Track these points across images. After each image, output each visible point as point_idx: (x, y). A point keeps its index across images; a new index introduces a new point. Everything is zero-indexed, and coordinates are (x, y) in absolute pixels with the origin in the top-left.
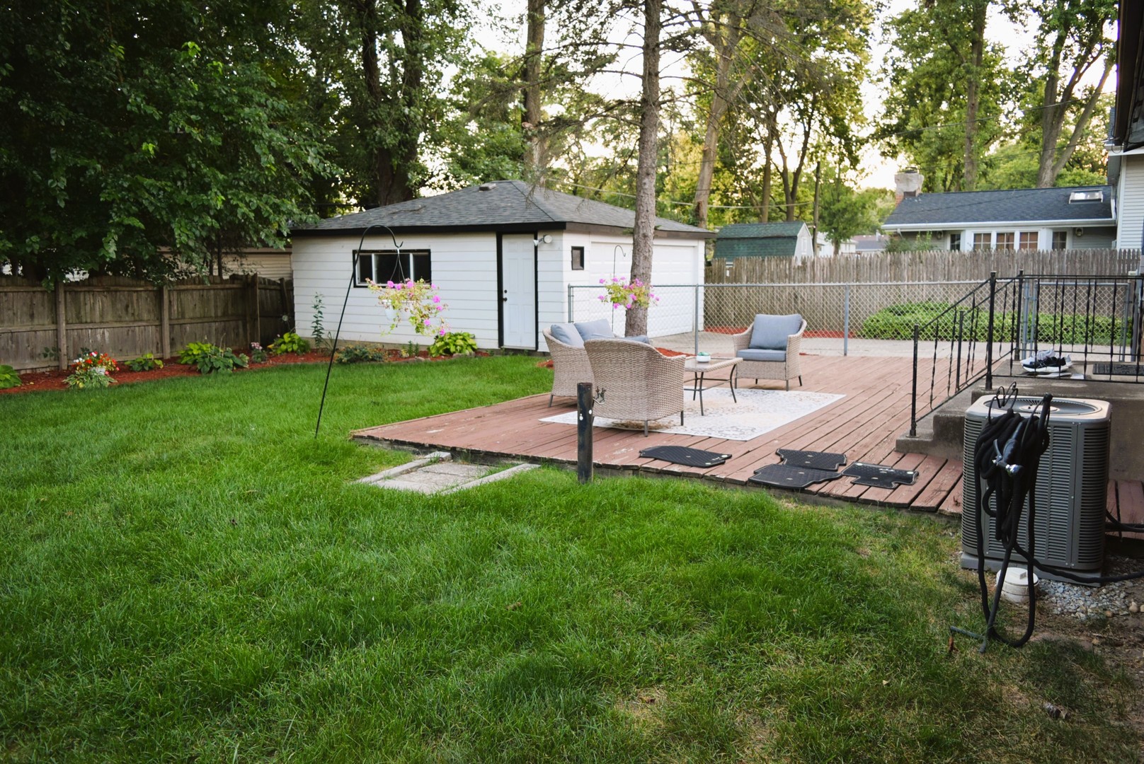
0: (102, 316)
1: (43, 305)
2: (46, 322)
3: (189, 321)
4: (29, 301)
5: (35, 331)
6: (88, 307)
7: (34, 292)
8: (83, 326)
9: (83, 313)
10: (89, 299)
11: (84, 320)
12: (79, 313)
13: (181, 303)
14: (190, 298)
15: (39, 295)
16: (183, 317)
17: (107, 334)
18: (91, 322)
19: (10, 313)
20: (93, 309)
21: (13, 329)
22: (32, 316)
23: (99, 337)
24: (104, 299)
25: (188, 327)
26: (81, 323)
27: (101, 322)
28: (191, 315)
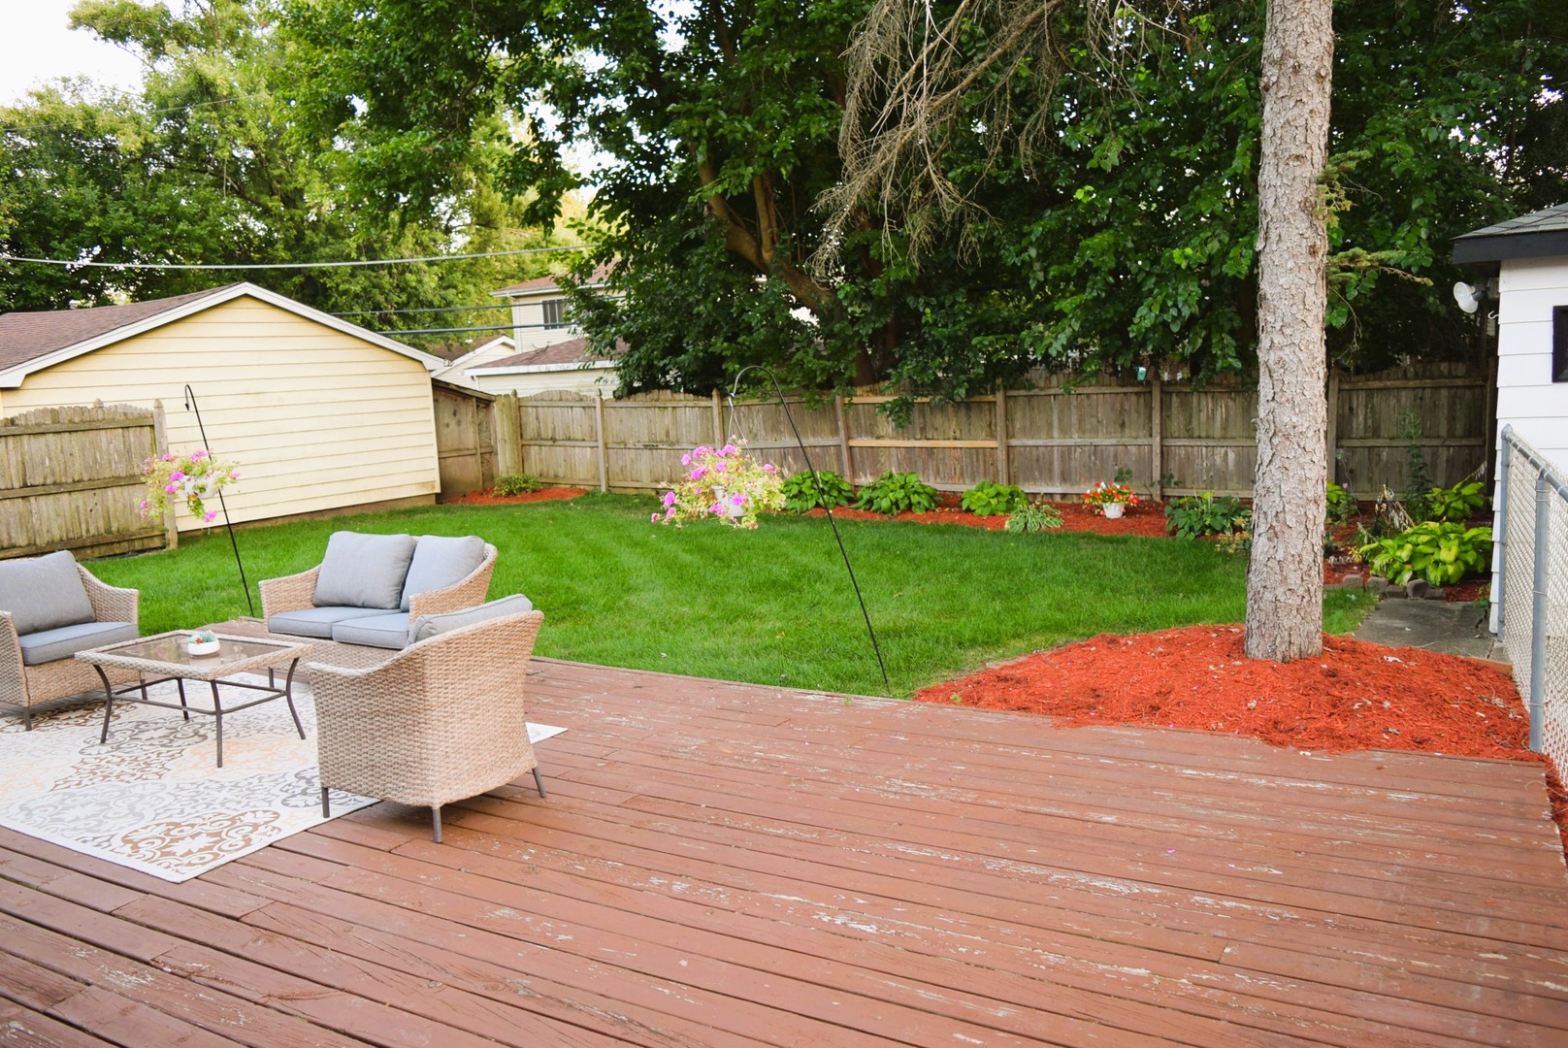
0: (1225, 428)
1: (1138, 412)
2: (1141, 434)
3: (1386, 442)
4: (1118, 406)
5: (1126, 446)
6: (1203, 416)
7: (1125, 394)
8: (1192, 442)
9: (1195, 423)
10: (1207, 403)
11: (1196, 434)
12: (1190, 422)
13: (1372, 410)
14: (1393, 402)
15: (1134, 398)
16: (1376, 434)
17: (1232, 456)
18: (1207, 437)
19: (1094, 420)
20: (1211, 418)
21: (1097, 441)
22: (1123, 425)
23: (1218, 461)
24: (1231, 403)
25: (1384, 455)
26: (1192, 437)
27: (1224, 438)
28: (1394, 432)
